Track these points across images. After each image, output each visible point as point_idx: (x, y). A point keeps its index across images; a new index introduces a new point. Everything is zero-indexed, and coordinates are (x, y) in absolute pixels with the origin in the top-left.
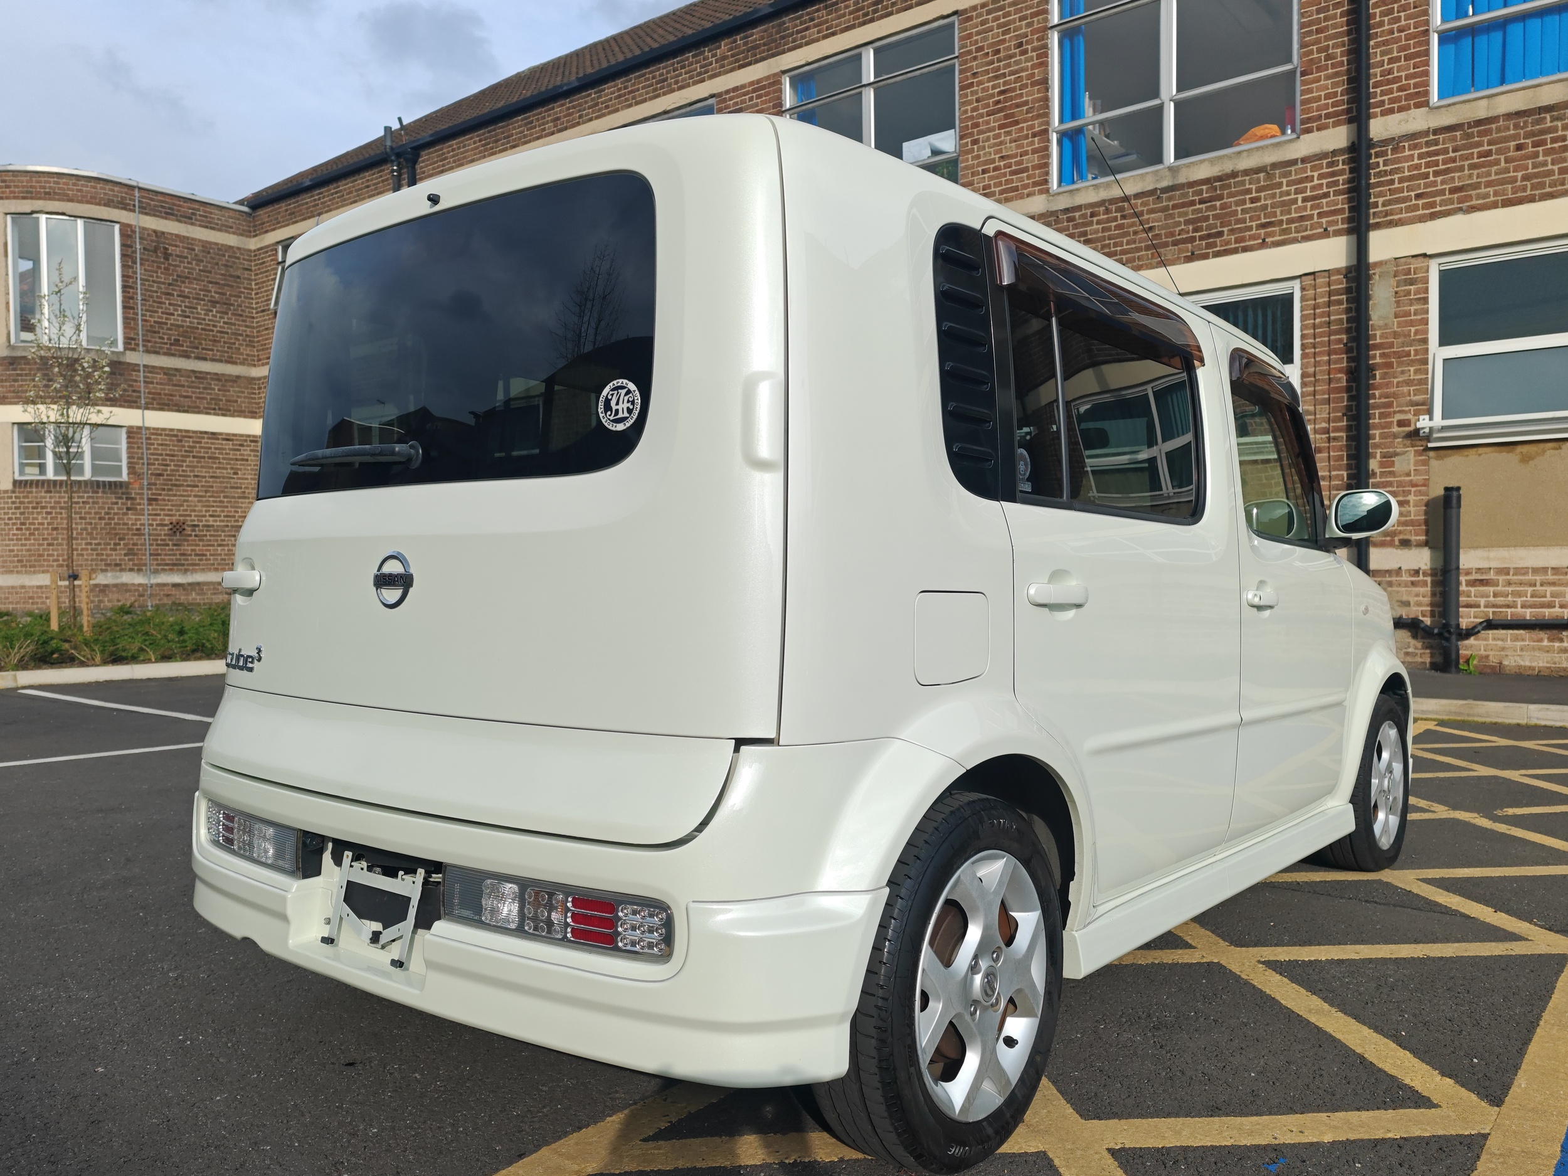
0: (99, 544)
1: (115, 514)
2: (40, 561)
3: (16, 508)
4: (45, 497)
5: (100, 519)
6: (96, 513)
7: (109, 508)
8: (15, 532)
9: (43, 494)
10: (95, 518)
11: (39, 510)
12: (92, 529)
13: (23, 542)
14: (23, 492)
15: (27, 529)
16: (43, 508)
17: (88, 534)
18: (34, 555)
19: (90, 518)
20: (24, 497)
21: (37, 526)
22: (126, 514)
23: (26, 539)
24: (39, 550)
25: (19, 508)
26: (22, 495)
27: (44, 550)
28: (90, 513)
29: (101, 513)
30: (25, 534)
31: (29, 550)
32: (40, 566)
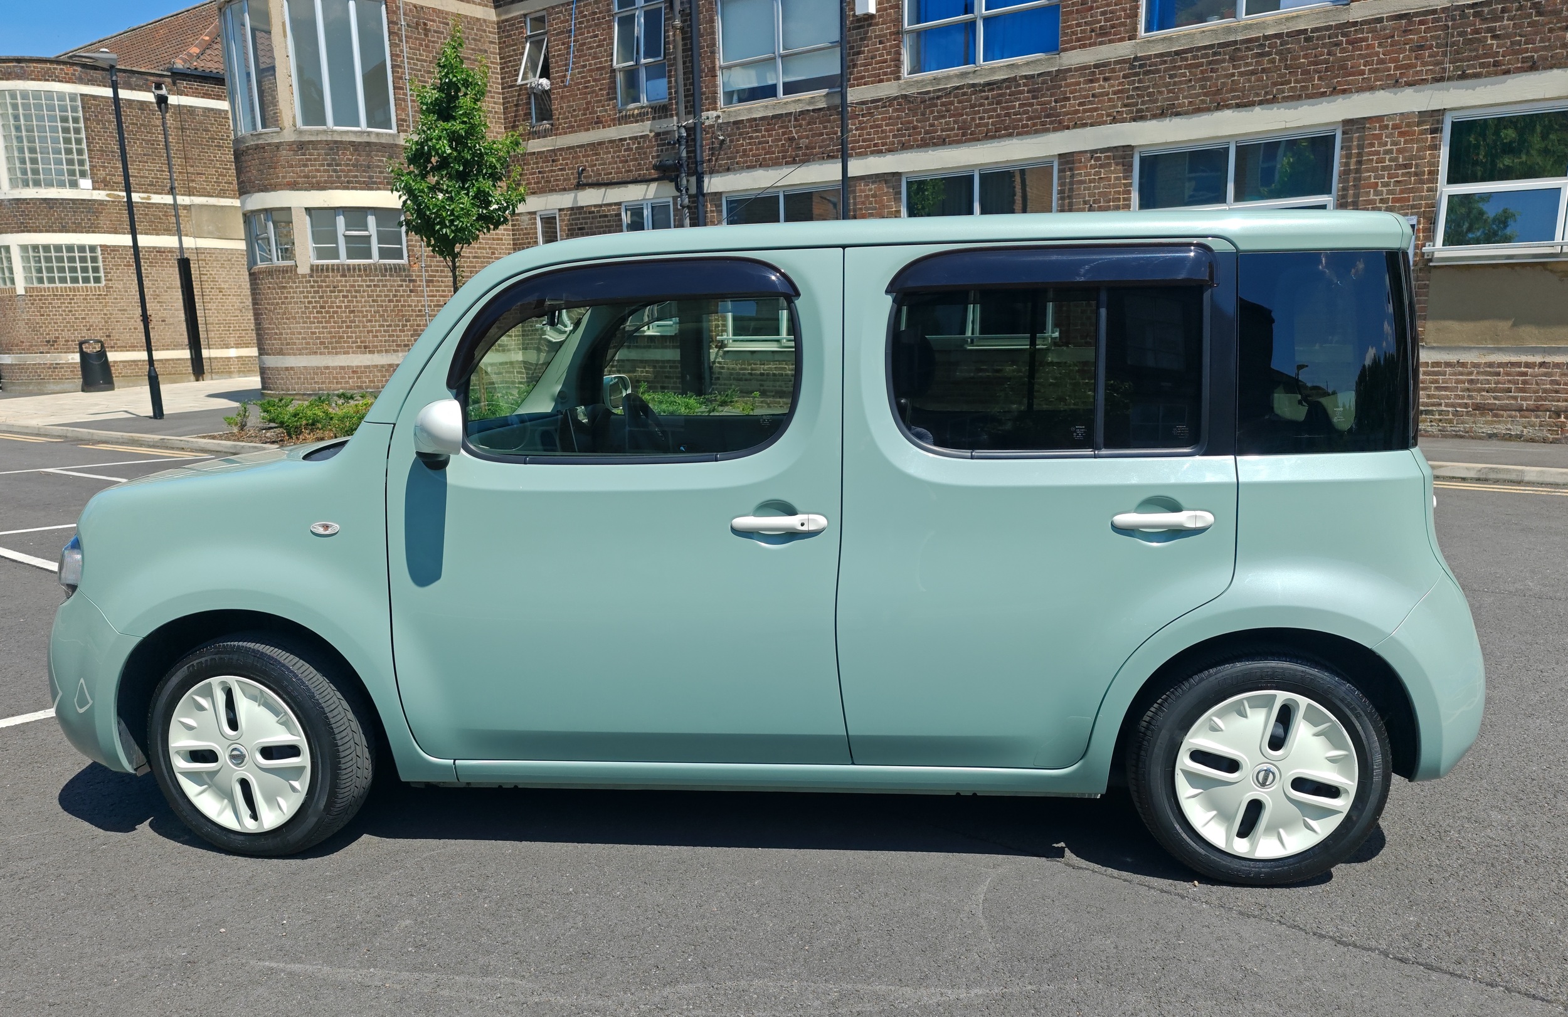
0: (390, 326)
1: (402, 296)
2: (340, 343)
3: (316, 292)
4: (341, 281)
5: (390, 301)
6: (386, 296)
7: (396, 291)
8: (315, 315)
9: (339, 278)
10: (385, 301)
11: (336, 294)
12: (383, 311)
13: (324, 325)
14: (321, 277)
15: (327, 312)
16: (340, 291)
17: (380, 316)
18: (334, 337)
19: (381, 301)
20: (322, 281)
21: (335, 309)
22: (409, 296)
23: (326, 322)
24: (339, 332)
25: (318, 292)
26: (319, 279)
27: (344, 332)
28: (381, 296)
29: (389, 296)
30: (325, 317)
31: (330, 333)
32: (341, 347)
